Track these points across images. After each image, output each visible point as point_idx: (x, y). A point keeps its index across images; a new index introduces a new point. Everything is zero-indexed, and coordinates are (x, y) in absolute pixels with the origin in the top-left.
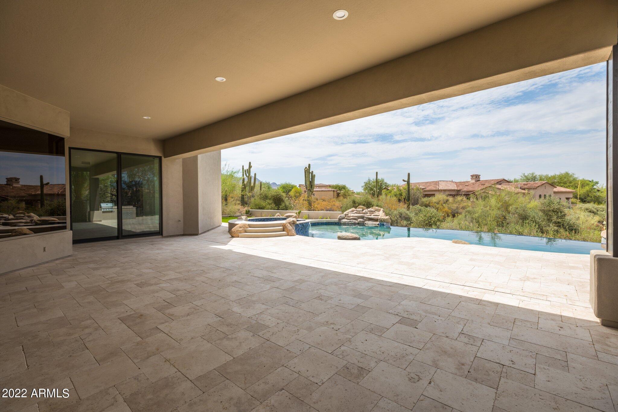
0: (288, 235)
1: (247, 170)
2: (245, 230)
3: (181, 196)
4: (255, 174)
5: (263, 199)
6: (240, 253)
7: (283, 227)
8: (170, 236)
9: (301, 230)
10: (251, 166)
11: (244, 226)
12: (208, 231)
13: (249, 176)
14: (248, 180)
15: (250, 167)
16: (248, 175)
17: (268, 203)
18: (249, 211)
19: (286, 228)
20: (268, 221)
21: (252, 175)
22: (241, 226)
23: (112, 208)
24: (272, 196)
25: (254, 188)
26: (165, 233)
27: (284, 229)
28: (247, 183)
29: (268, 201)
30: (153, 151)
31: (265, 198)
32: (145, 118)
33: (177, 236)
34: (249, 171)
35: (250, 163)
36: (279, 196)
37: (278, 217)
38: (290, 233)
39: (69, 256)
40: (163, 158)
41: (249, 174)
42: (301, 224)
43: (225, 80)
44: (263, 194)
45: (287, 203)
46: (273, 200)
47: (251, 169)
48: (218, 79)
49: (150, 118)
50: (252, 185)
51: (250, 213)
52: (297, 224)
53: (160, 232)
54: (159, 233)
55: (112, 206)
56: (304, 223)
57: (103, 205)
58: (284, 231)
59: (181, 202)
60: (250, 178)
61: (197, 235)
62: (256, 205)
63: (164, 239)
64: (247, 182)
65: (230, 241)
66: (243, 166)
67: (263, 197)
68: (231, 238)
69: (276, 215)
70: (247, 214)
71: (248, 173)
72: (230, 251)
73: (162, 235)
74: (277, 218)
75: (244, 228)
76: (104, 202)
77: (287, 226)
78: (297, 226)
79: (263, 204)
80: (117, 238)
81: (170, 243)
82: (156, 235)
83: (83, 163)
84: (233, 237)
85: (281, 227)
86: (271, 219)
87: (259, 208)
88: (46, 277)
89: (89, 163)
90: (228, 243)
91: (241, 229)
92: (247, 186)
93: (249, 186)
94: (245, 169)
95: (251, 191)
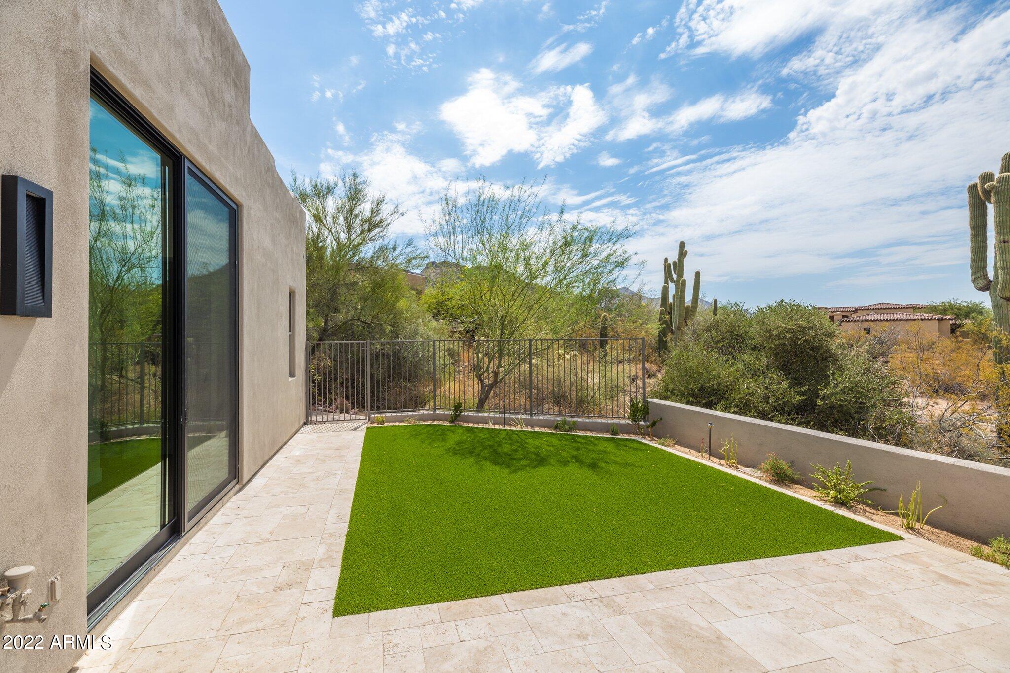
1: (674, 263)
4: (698, 275)
5: (723, 351)
10: (686, 252)
13: (678, 280)
14: (677, 289)
15: (682, 254)
16: (675, 277)
17: (747, 366)
18: (646, 408)
21: (689, 277)
25: (695, 311)
29: (745, 357)
31: (734, 341)
34: (679, 266)
35: (682, 245)
41: (680, 274)
44: (724, 328)
46: (777, 356)
47: (685, 260)
50: (689, 303)
60: (681, 287)
64: (674, 297)
66: (666, 260)
67: (723, 339)
71: (675, 273)
92: (674, 309)
93: (680, 307)
94: (669, 266)
95: (684, 321)
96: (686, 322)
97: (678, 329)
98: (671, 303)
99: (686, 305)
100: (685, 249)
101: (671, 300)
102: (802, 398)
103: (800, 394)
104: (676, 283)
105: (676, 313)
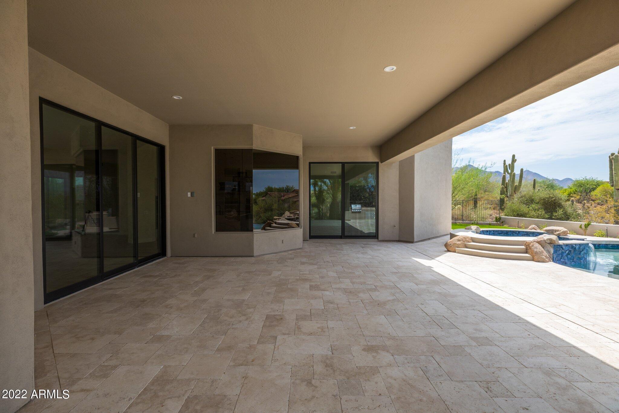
0: (533, 260)
1: (509, 165)
2: (465, 244)
3: (397, 202)
4: (522, 171)
5: (526, 204)
6: (439, 274)
7: (526, 248)
8: (386, 240)
9: (568, 254)
10: (516, 160)
11: (465, 239)
12: (429, 239)
13: (511, 173)
14: (510, 177)
15: (514, 160)
16: (509, 171)
17: (533, 208)
18: (500, 218)
19: (530, 248)
20: (513, 236)
21: (517, 171)
22: (460, 239)
23: (361, 209)
24: (540, 199)
25: (520, 188)
26: (380, 237)
27: (527, 249)
28: (509, 182)
29: (533, 205)
30: (371, 157)
31: (530, 201)
32: (351, 128)
33: (393, 242)
34: (512, 166)
35: (514, 156)
36: (554, 199)
37: (533, 231)
38: (536, 257)
39: (300, 249)
40: (380, 163)
41: (512, 170)
42: (567, 245)
43: (395, 68)
45: (569, 210)
46: (543, 205)
47: (515, 164)
48: (388, 69)
49: (355, 128)
50: (517, 183)
51: (501, 221)
52: (559, 245)
53: (376, 236)
54: (374, 236)
55: (360, 207)
56: (576, 245)
57: (353, 206)
58: (526, 252)
59: (397, 207)
60: (513, 176)
61: (412, 242)
62: (513, 211)
63: (379, 243)
64: (509, 180)
65: (441, 256)
66: (505, 161)
67: (527, 200)
68: (446, 251)
69: (530, 227)
70: (496, 221)
71: (510, 169)
72: (430, 269)
73: (378, 238)
74: (530, 232)
75: (464, 242)
76: (355, 203)
77: (533, 246)
78: (557, 247)
79: (524, 208)
80: (341, 237)
81: (379, 248)
82: (372, 239)
83: (332, 172)
84: (448, 251)
85: (523, 247)
86: (519, 232)
87: (518, 215)
88: (272, 263)
89: (336, 172)
90: (435, 258)
91: (459, 243)
92: (509, 186)
93: (512, 185)
94: (507, 166)
95: (514, 192)
96: (515, 192)
97: (511, 195)
98: (507, 183)
99: (515, 184)
100: (515, 158)
101: (507, 181)
102: (549, 216)
103: (548, 215)
104: (510, 174)
105: (510, 189)
